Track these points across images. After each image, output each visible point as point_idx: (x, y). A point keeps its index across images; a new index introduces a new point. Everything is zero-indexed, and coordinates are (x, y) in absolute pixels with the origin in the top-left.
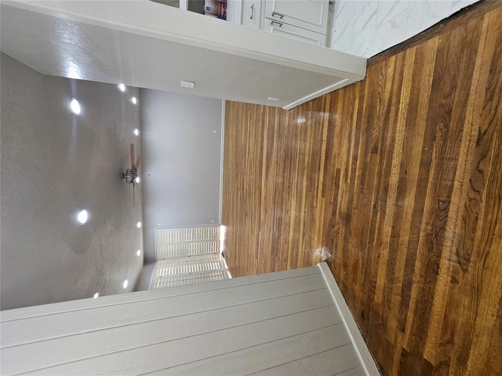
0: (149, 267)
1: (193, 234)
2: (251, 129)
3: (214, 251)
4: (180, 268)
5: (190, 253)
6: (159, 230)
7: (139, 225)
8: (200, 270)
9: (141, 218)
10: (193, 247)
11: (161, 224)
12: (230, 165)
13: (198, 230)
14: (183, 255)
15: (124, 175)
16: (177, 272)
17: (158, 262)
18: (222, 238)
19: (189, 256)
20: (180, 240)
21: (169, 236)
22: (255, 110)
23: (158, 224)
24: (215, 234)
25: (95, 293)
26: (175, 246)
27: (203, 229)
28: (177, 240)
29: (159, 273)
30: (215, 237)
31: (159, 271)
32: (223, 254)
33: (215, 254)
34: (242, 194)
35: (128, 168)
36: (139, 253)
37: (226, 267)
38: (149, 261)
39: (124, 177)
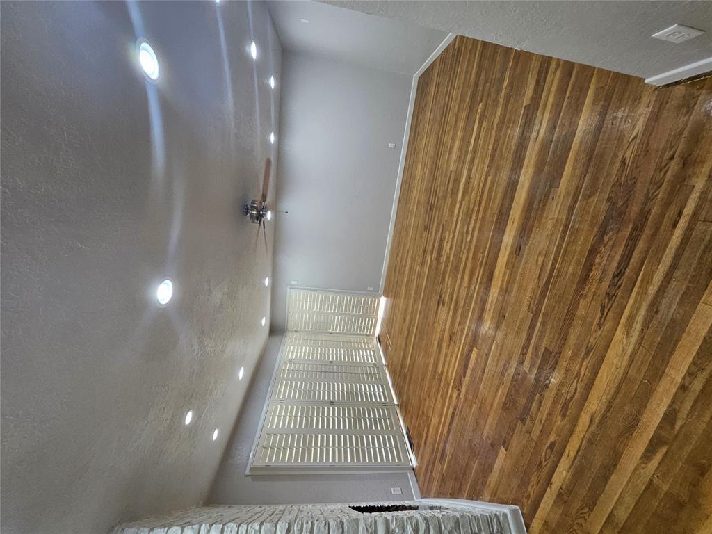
0: (276, 339)
1: (340, 303)
2: (481, 142)
3: (367, 332)
4: (318, 350)
5: (333, 330)
6: (293, 291)
7: (267, 282)
8: (344, 358)
9: (270, 274)
10: (337, 322)
11: (296, 282)
12: (413, 206)
13: (347, 299)
14: (320, 331)
15: (247, 209)
16: (313, 357)
17: (289, 335)
18: (381, 314)
19: (331, 334)
20: (320, 309)
21: (306, 302)
22: (501, 100)
23: (293, 282)
24: (370, 308)
25: (188, 412)
26: (313, 316)
27: (354, 299)
28: (317, 308)
29: (289, 352)
30: (370, 313)
31: (290, 349)
32: (379, 338)
33: (368, 336)
34: (435, 262)
35: (256, 199)
36: (264, 322)
37: (384, 363)
38: (276, 330)
39: (247, 213)
